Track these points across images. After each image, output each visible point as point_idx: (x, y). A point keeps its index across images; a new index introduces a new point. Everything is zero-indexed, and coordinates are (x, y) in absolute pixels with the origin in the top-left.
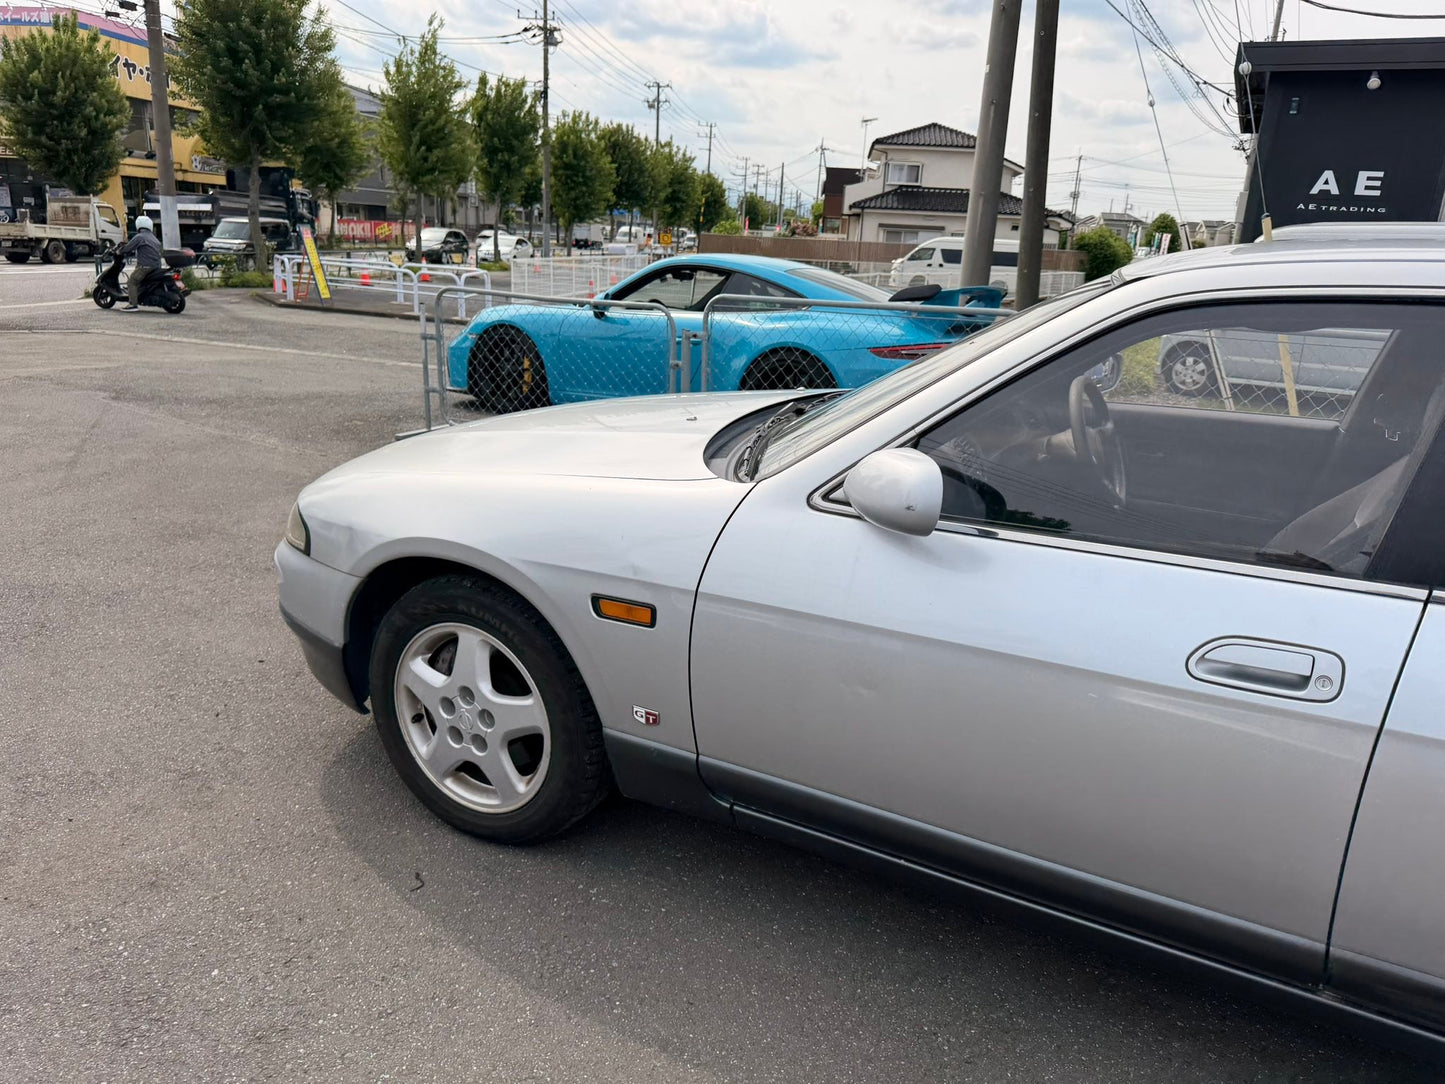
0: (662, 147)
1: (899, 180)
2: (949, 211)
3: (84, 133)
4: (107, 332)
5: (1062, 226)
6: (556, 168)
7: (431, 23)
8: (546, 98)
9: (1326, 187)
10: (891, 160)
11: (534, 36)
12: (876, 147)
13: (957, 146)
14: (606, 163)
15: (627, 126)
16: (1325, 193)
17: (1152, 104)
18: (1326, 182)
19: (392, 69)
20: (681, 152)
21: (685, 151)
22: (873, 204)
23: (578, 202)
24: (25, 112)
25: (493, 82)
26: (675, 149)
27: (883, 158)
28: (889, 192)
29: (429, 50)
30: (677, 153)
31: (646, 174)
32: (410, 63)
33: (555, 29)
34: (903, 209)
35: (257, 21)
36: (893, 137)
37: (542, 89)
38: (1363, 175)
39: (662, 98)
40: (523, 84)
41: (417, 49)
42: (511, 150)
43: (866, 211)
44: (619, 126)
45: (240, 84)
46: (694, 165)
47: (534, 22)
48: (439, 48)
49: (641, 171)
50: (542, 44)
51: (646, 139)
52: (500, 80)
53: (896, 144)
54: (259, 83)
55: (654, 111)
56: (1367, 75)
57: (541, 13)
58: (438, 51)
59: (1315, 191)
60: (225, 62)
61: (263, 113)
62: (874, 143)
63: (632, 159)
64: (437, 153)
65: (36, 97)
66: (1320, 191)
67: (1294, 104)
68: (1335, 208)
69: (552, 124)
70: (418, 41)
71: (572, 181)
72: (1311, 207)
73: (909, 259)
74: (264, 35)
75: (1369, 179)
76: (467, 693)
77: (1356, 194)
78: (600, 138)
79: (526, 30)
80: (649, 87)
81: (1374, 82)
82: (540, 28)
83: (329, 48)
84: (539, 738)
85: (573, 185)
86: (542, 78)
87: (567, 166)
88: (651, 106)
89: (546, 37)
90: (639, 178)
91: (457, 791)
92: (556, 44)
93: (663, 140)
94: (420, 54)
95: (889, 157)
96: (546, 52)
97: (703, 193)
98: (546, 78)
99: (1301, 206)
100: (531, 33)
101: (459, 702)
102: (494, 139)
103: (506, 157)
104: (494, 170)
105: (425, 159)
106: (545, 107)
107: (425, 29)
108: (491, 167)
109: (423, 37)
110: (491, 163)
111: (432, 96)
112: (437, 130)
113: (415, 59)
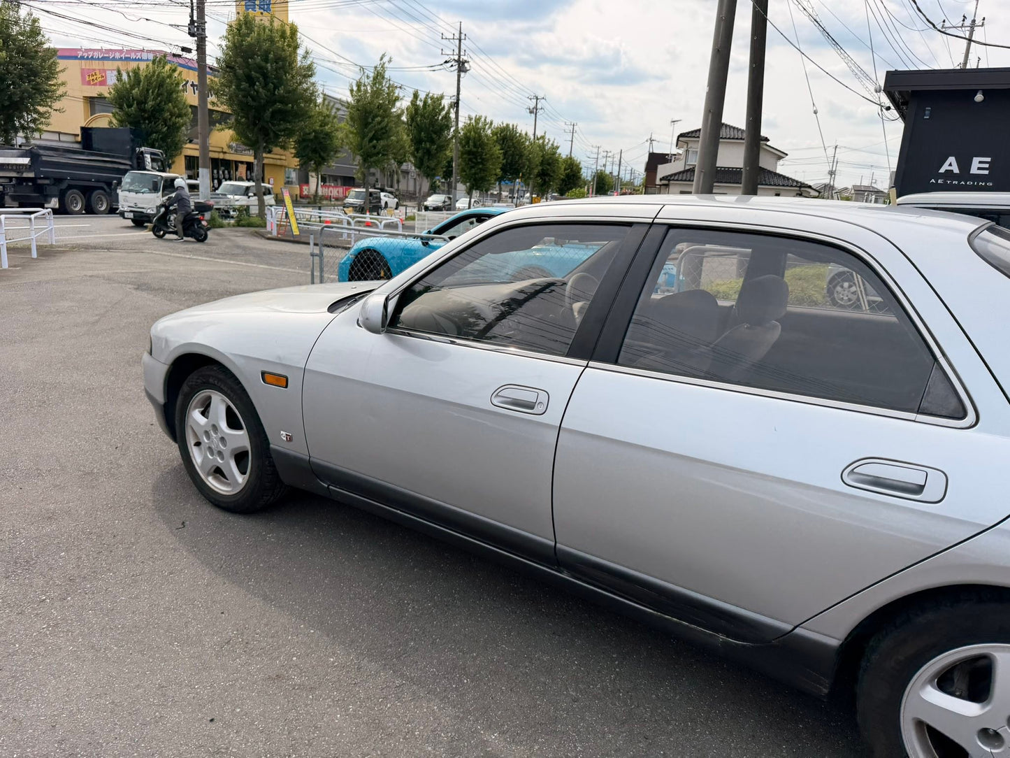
0: (538, 139)
2: (730, 183)
4: (154, 252)
5: (811, 194)
6: (463, 153)
7: (381, 59)
8: (458, 107)
9: (950, 168)
10: (691, 147)
11: (452, 66)
12: (680, 139)
13: (737, 139)
14: (497, 150)
15: (513, 126)
16: (949, 172)
17: (815, 112)
18: (950, 165)
19: (355, 88)
20: (551, 143)
21: (554, 142)
22: (676, 178)
23: (477, 176)
24: (128, 115)
25: (422, 96)
26: (547, 141)
27: (685, 146)
28: (689, 170)
29: (379, 76)
30: (548, 143)
31: (524, 158)
32: (366, 84)
33: (466, 62)
35: (266, 60)
36: (692, 132)
37: (455, 101)
38: (976, 161)
39: (539, 106)
40: (442, 97)
41: (372, 75)
42: (432, 142)
43: (671, 182)
44: (508, 125)
45: (253, 98)
46: (558, 151)
47: (452, 57)
48: (387, 75)
49: (521, 156)
50: (457, 71)
51: (526, 134)
52: (427, 95)
53: (694, 137)
54: (265, 97)
55: (533, 115)
56: (975, 92)
57: (457, 51)
59: (942, 170)
60: (244, 85)
61: (269, 116)
62: (679, 137)
63: (515, 147)
64: (382, 143)
65: (135, 105)
66: (946, 170)
67: (927, 112)
68: (956, 183)
69: (461, 125)
70: (373, 70)
71: (473, 162)
72: (940, 181)
74: (269, 68)
75: (980, 162)
76: (215, 428)
77: (971, 172)
78: (494, 134)
79: (446, 62)
80: (531, 99)
81: (979, 97)
82: (456, 61)
83: (311, 76)
84: (247, 452)
85: (473, 165)
86: (456, 94)
87: (469, 153)
88: (531, 112)
89: (459, 67)
90: (519, 160)
91: (212, 482)
92: (466, 71)
93: (539, 134)
94: (373, 78)
95: (689, 146)
96: (459, 76)
97: (565, 169)
98: (458, 94)
99: (933, 181)
100: (449, 64)
101: (212, 433)
102: (421, 134)
103: (428, 146)
104: (419, 155)
105: (374, 147)
106: (457, 113)
107: (377, 62)
108: (418, 152)
109: (376, 67)
110: (417, 150)
111: (380, 106)
112: (382, 129)
113: (369, 82)
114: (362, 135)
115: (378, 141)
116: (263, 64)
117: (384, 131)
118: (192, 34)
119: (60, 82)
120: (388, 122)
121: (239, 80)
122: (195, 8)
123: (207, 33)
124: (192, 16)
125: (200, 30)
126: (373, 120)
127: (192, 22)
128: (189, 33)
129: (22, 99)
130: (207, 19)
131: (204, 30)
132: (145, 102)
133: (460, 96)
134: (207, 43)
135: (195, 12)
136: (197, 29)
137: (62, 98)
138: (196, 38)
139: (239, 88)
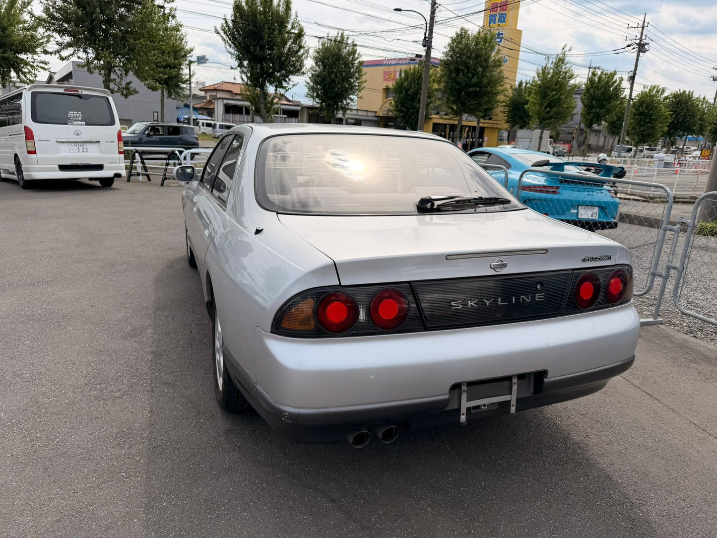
6: (635, 115)
7: (563, 49)
8: (634, 79)
11: (634, 48)
14: (667, 112)
15: (690, 91)
19: (541, 72)
23: (644, 132)
24: (399, 98)
25: (599, 73)
29: (561, 61)
31: (697, 118)
32: (549, 68)
33: (646, 44)
35: (470, 57)
37: (631, 75)
41: (554, 61)
42: (603, 107)
45: (457, 83)
47: (634, 41)
48: (567, 59)
49: (693, 116)
50: (637, 52)
51: (704, 99)
52: (603, 72)
54: (465, 83)
57: (639, 36)
58: (565, 61)
60: (454, 75)
61: (465, 96)
63: (688, 110)
64: (554, 110)
65: (404, 92)
69: (634, 94)
70: (555, 57)
71: (643, 122)
74: (471, 63)
79: (628, 46)
82: (637, 44)
85: (643, 124)
86: (633, 69)
87: (641, 114)
89: (639, 49)
90: (690, 120)
92: (645, 51)
94: (555, 64)
96: (638, 56)
98: (636, 70)
100: (632, 47)
102: (592, 102)
103: (598, 110)
104: (590, 117)
105: (548, 113)
106: (632, 85)
107: (560, 52)
108: (588, 116)
109: (558, 55)
110: (589, 114)
111: (557, 83)
112: (556, 100)
113: (552, 66)
114: (541, 104)
115: (551, 108)
116: (468, 61)
117: (558, 101)
118: (424, 46)
119: (363, 80)
120: (560, 96)
121: (451, 72)
122: (428, 28)
123: (433, 44)
124: (425, 34)
125: (429, 42)
126: (550, 93)
127: (425, 38)
129: (342, 91)
130: (434, 35)
131: (431, 42)
132: (409, 90)
133: (637, 71)
134: (432, 50)
135: (428, 32)
136: (427, 43)
137: (362, 91)
138: (426, 48)
139: (450, 78)
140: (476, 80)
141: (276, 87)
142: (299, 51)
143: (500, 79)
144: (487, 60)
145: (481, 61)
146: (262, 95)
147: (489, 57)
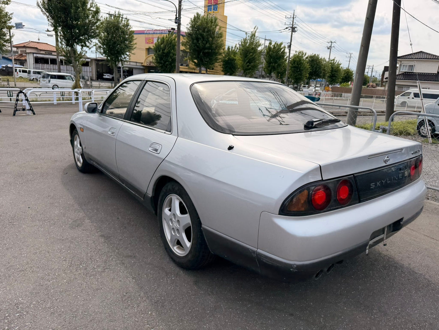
0: (331, 61)
1: (405, 70)
2: (422, 80)
3: (171, 60)
6: (292, 67)
7: (255, 28)
8: (290, 47)
11: (289, 30)
13: (428, 59)
14: (307, 66)
15: (318, 55)
17: (411, 45)
19: (243, 41)
20: (337, 62)
21: (339, 62)
23: (297, 77)
24: (158, 55)
25: (273, 43)
26: (335, 61)
27: (400, 63)
28: (401, 74)
29: (253, 35)
30: (336, 62)
31: (322, 69)
32: (248, 39)
33: (296, 27)
34: (404, 79)
35: (204, 31)
37: (289, 45)
39: (332, 46)
41: (250, 35)
42: (276, 63)
44: (315, 55)
45: (198, 47)
46: (341, 66)
47: (289, 26)
49: (320, 68)
50: (291, 32)
51: (324, 59)
52: (275, 43)
53: (405, 58)
54: (202, 47)
55: (329, 50)
57: (292, 23)
58: (256, 35)
60: (195, 41)
61: (202, 55)
63: (317, 64)
64: (252, 64)
65: (161, 51)
69: (291, 55)
70: (250, 33)
71: (296, 71)
73: (401, 96)
74: (205, 35)
78: (307, 58)
79: (287, 28)
80: (329, 43)
82: (291, 27)
83: (221, 37)
84: (82, 153)
86: (290, 41)
87: (294, 67)
88: (328, 49)
89: (292, 30)
90: (319, 70)
91: (78, 163)
92: (295, 31)
94: (251, 37)
95: (402, 63)
96: (292, 34)
97: (344, 74)
98: (291, 42)
100: (288, 29)
102: (271, 60)
103: (274, 65)
105: (248, 66)
106: (290, 50)
107: (253, 30)
108: (269, 68)
109: (252, 32)
110: (269, 67)
111: (253, 49)
112: (252, 58)
113: (249, 38)
114: (244, 61)
115: (250, 63)
116: (203, 33)
117: (253, 59)
118: (176, 23)
119: (134, 43)
120: (255, 56)
121: (193, 39)
122: (178, 12)
123: (182, 22)
124: (176, 16)
125: (179, 21)
126: (249, 54)
127: (176, 18)
128: (175, 22)
129: (121, 50)
130: (182, 16)
131: (180, 21)
132: (164, 50)
134: (181, 26)
135: (178, 14)
136: (178, 21)
137: (135, 49)
138: (177, 24)
139: (193, 43)
140: (208, 45)
141: (82, 46)
142: (96, 22)
143: (221, 46)
144: (214, 33)
145: (210, 33)
146: (72, 52)
147: (215, 31)
